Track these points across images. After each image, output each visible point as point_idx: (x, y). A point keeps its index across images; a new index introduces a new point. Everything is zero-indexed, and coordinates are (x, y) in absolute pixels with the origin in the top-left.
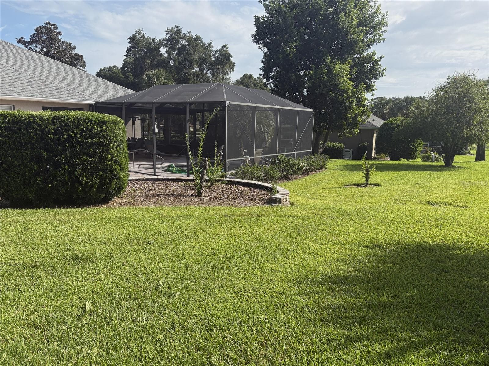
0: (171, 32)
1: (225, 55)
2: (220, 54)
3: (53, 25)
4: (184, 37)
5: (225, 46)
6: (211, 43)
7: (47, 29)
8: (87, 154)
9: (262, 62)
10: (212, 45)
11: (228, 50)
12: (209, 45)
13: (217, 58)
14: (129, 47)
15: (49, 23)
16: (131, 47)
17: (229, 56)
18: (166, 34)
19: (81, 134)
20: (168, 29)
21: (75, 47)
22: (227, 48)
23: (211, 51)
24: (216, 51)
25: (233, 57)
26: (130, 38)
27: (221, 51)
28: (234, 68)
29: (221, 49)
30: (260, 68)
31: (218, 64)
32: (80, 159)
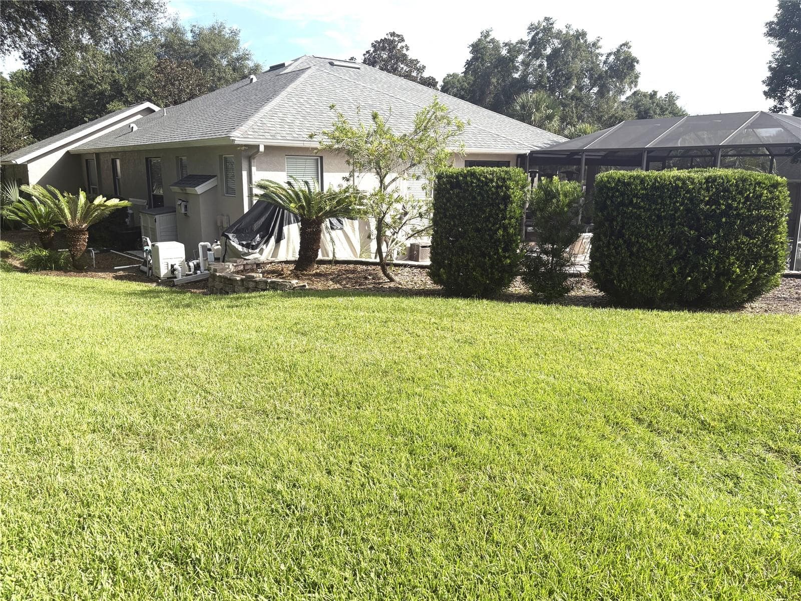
0: (536, 28)
1: (626, 59)
2: (617, 58)
3: (398, 36)
4: (558, 35)
5: (625, 44)
6: (598, 41)
7: (391, 42)
8: (747, 234)
9: (770, 69)
10: (599, 44)
11: (630, 50)
12: (594, 45)
13: (611, 68)
14: (469, 60)
15: (393, 34)
16: (473, 58)
17: (632, 62)
18: (529, 33)
19: (744, 203)
20: (532, 25)
21: (424, 67)
22: (629, 48)
23: (597, 55)
24: (609, 55)
25: (640, 62)
26: (472, 45)
27: (617, 53)
28: (637, 82)
29: (618, 51)
30: (763, 81)
31: (612, 77)
32: (736, 240)
